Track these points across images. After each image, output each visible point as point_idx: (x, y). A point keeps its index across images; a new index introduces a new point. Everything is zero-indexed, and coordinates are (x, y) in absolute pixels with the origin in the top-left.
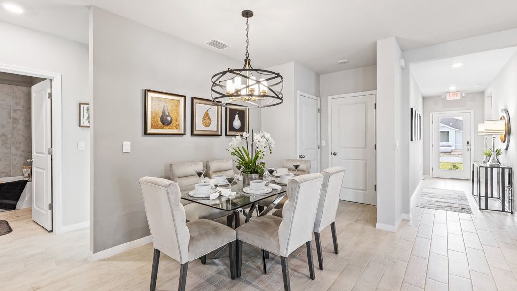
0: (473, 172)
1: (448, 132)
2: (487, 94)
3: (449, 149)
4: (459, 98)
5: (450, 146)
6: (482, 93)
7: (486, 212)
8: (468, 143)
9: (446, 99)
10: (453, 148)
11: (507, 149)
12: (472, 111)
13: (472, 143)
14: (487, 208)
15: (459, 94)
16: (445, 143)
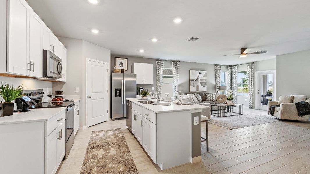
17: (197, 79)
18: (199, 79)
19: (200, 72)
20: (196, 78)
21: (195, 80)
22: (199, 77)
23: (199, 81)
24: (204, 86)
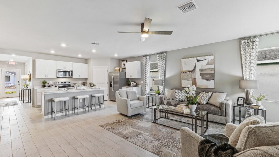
0: (19, 93)
1: (9, 76)
2: (26, 64)
3: (10, 85)
4: (15, 64)
5: (11, 84)
6: (24, 63)
7: (23, 104)
8: (18, 82)
9: (8, 63)
10: (12, 85)
11: (30, 84)
12: (20, 70)
13: (20, 82)
14: (23, 103)
15: (15, 63)
16: (7, 82)
17: (194, 69)
18: (197, 70)
19: (199, 58)
20: (192, 69)
21: (190, 72)
22: (197, 67)
23: (198, 72)
24: (207, 80)
